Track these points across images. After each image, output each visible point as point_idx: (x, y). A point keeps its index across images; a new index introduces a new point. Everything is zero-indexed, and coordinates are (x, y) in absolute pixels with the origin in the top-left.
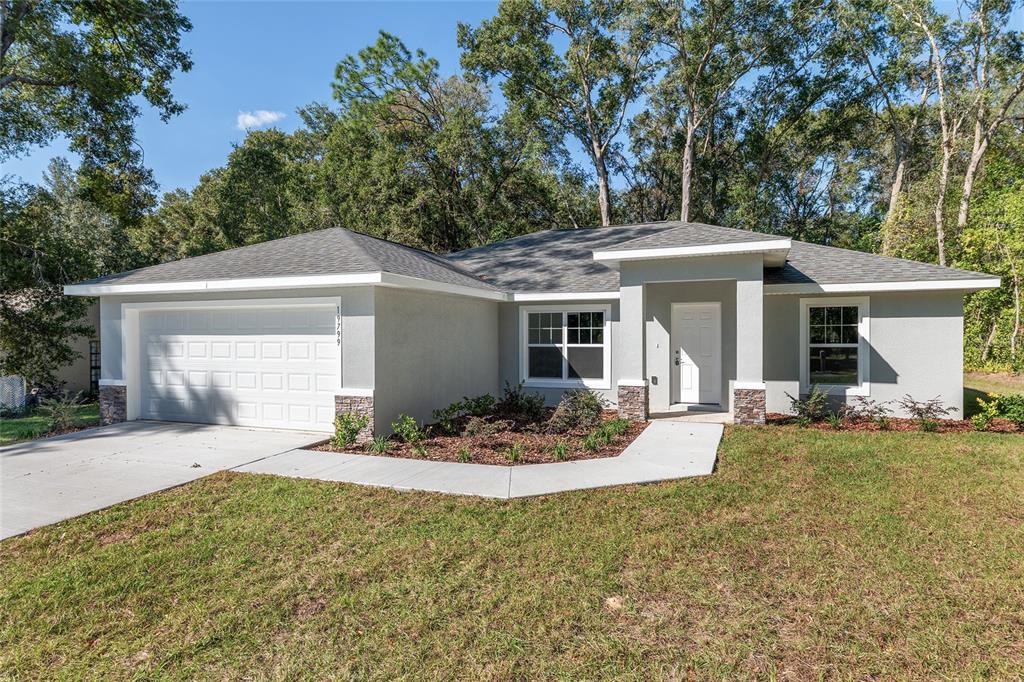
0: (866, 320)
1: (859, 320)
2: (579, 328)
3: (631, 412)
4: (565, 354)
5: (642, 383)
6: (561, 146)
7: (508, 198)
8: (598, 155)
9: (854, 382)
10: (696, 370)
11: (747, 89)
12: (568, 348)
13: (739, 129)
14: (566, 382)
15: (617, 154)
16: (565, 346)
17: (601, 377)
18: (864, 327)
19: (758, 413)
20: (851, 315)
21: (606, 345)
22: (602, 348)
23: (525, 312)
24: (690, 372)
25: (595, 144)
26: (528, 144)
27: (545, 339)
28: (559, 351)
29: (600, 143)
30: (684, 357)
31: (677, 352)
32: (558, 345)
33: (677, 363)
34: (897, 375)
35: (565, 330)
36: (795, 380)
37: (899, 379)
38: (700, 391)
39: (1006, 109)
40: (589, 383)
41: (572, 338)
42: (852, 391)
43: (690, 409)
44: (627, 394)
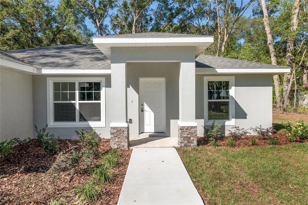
0: (233, 88)
1: (230, 88)
2: (86, 91)
3: (119, 143)
4: (77, 107)
5: (126, 125)
6: (83, 23)
7: (61, 42)
8: (98, 25)
9: (228, 119)
10: (152, 114)
11: (153, 9)
12: (80, 104)
13: (150, 25)
14: (78, 124)
15: (106, 29)
16: (77, 102)
17: (100, 120)
18: (232, 91)
19: (193, 140)
20: (226, 86)
21: (102, 101)
22: (100, 103)
23: (51, 81)
24: (149, 116)
25: (97, 21)
26: (68, 18)
27: (65, 98)
28: (73, 106)
29: (99, 21)
30: (146, 108)
31: (142, 105)
32: (73, 102)
33: (142, 111)
34: (247, 115)
35: (77, 93)
36: (203, 119)
37: (247, 116)
38: (155, 125)
39: (233, 25)
40: (93, 124)
41: (82, 98)
42: (227, 123)
43: (150, 136)
44: (117, 132)
